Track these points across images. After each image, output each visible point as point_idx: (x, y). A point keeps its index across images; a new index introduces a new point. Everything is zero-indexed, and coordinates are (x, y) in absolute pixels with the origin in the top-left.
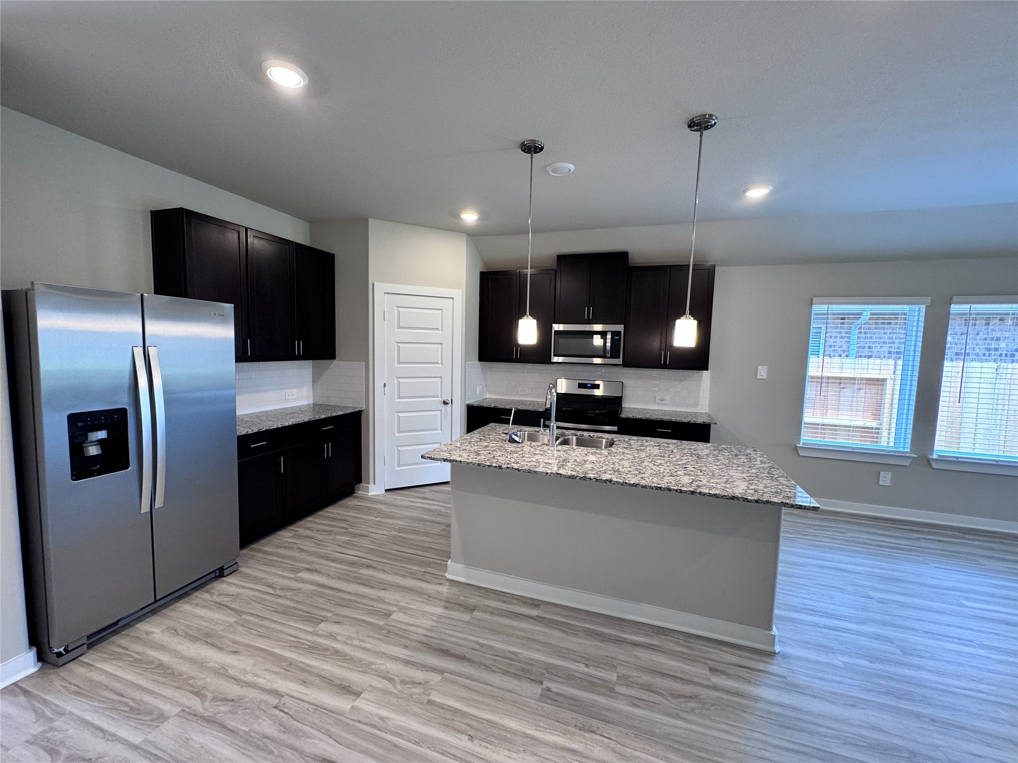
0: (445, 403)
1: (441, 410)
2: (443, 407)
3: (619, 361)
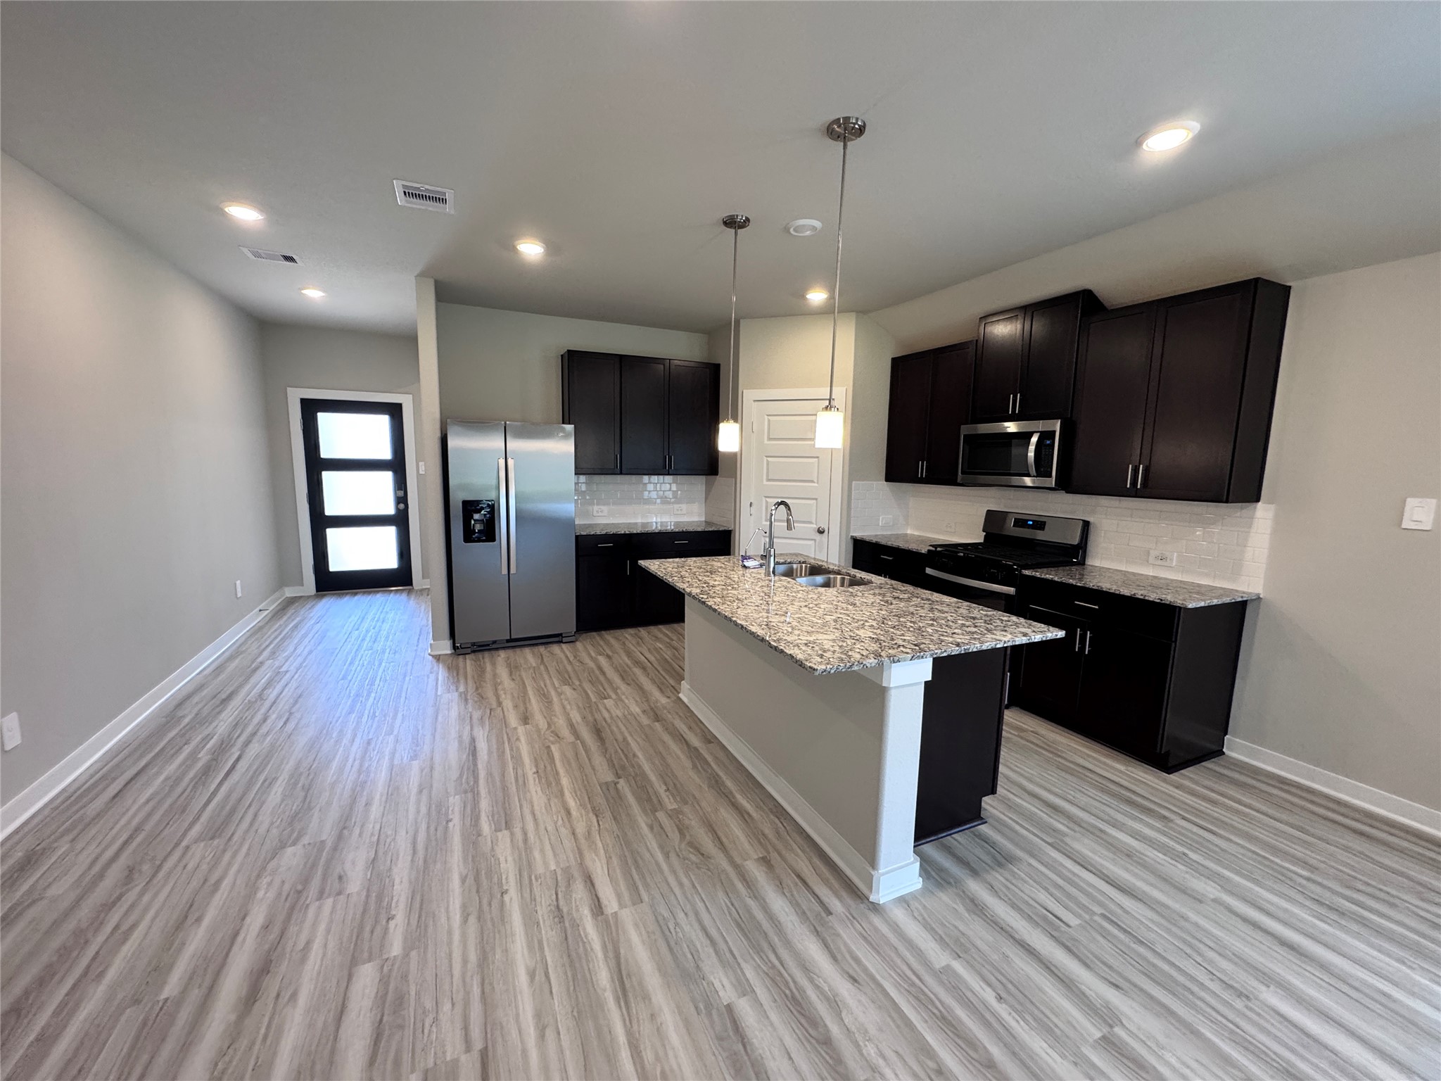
0: (821, 532)
1: (815, 540)
2: (818, 536)
3: (1052, 482)
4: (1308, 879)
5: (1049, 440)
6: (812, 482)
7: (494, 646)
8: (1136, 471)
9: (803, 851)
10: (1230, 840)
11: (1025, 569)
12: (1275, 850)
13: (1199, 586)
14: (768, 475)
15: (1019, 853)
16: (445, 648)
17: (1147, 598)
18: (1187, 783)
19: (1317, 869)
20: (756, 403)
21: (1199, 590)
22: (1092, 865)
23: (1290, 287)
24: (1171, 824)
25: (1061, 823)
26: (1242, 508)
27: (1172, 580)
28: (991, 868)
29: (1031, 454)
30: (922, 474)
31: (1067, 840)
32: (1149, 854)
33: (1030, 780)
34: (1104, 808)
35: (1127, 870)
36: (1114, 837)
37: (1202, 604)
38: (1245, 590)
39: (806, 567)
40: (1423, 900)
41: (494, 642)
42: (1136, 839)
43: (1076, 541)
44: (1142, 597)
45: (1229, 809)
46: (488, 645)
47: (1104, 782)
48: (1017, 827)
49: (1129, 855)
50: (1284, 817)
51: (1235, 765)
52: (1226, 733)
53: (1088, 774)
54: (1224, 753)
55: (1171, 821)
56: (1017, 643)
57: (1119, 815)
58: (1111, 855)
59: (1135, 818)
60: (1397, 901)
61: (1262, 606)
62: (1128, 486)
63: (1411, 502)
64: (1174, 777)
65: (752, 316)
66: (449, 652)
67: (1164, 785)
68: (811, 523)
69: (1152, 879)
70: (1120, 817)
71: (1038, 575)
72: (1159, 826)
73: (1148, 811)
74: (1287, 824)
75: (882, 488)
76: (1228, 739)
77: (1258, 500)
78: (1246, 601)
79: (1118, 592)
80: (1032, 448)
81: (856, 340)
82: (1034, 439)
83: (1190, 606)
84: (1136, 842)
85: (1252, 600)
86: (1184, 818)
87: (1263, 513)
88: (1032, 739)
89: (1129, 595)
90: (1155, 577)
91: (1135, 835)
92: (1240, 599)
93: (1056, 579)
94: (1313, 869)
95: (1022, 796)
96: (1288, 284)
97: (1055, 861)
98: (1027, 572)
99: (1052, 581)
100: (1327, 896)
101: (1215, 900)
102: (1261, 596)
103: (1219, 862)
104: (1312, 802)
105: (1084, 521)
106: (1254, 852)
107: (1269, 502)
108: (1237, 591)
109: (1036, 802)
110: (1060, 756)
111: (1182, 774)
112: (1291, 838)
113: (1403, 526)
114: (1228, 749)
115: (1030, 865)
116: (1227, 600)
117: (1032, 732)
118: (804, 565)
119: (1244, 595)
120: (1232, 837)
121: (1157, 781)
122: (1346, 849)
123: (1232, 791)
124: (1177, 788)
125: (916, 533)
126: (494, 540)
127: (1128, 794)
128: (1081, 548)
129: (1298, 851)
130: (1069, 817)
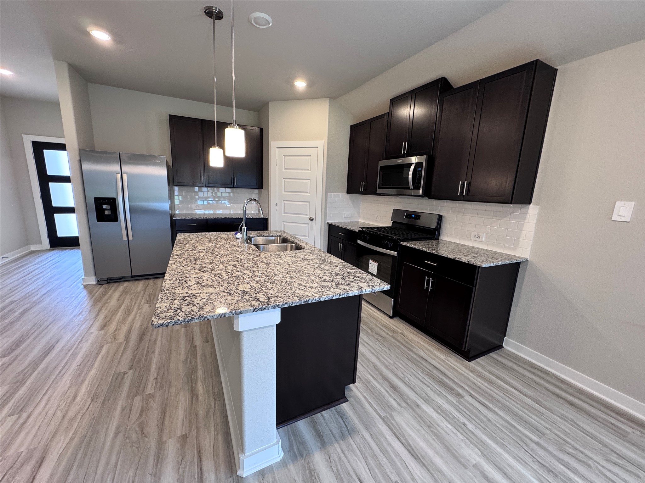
4: (537, 444)
5: (420, 168)
6: (307, 192)
7: (122, 280)
8: (463, 185)
9: (216, 429)
10: (494, 412)
11: (403, 241)
12: (521, 420)
13: (495, 253)
14: (284, 189)
15: (359, 426)
16: (92, 280)
17: (461, 260)
18: (478, 368)
19: (544, 434)
20: (278, 149)
21: (494, 255)
22: (404, 436)
23: (557, 69)
24: (462, 400)
25: (394, 399)
26: (521, 208)
27: (481, 249)
28: (336, 440)
29: (410, 177)
30: (362, 189)
31: (394, 414)
32: (442, 425)
33: (387, 367)
34: (424, 387)
35: (425, 440)
36: (423, 411)
37: (492, 265)
38: (520, 256)
39: (280, 238)
40: (607, 460)
41: (123, 277)
42: (438, 412)
43: (434, 226)
44: (459, 260)
45: (499, 387)
46: (120, 279)
47: (430, 368)
48: (366, 405)
49: (430, 426)
50: (529, 392)
51: (508, 355)
52: (505, 336)
53: (422, 362)
54: (503, 347)
55: (462, 397)
56: (351, 295)
57: (433, 393)
58: (418, 427)
59: (441, 395)
60: (590, 462)
61: (528, 266)
62: (459, 194)
63: (618, 204)
64: (472, 364)
65: (274, 100)
66: (94, 283)
67: (464, 369)
68: (307, 215)
69: (439, 447)
70: (432, 394)
71: (408, 245)
72: (455, 402)
73: (450, 390)
74: (530, 397)
75: (344, 197)
76: (505, 339)
77: (530, 203)
78: (520, 263)
79: (446, 256)
80: (411, 173)
81: (329, 114)
82: (412, 168)
83: (484, 266)
84: (437, 415)
85: (523, 262)
86: (471, 395)
87: (533, 210)
88: (399, 338)
89: (452, 258)
90: (473, 247)
91: (439, 410)
92: (516, 262)
93: (417, 248)
94: (541, 434)
95: (379, 380)
96: (556, 68)
97: (381, 433)
98: (403, 243)
99: (415, 249)
100: (549, 460)
101: (475, 466)
102: (528, 260)
103: (484, 431)
104: (548, 381)
105: (439, 215)
106: (507, 421)
107: (537, 204)
108: (515, 256)
109: (385, 384)
110: (410, 350)
111: (477, 362)
112: (530, 409)
113: (612, 219)
114: (505, 345)
115: (363, 437)
116: (507, 262)
117: (401, 333)
118: (279, 237)
119: (518, 259)
120: (496, 410)
121: (461, 367)
122: (563, 417)
123: (503, 374)
124: (472, 371)
125: (363, 221)
126: (117, 220)
127: (442, 377)
128: (437, 230)
129: (533, 419)
130: (402, 396)
